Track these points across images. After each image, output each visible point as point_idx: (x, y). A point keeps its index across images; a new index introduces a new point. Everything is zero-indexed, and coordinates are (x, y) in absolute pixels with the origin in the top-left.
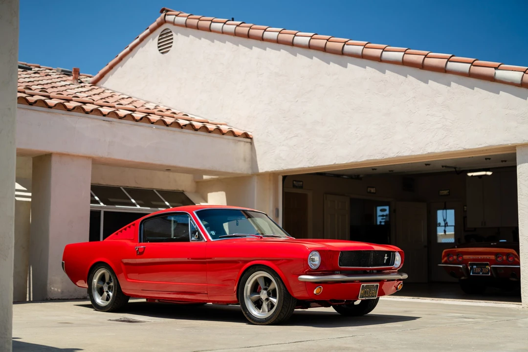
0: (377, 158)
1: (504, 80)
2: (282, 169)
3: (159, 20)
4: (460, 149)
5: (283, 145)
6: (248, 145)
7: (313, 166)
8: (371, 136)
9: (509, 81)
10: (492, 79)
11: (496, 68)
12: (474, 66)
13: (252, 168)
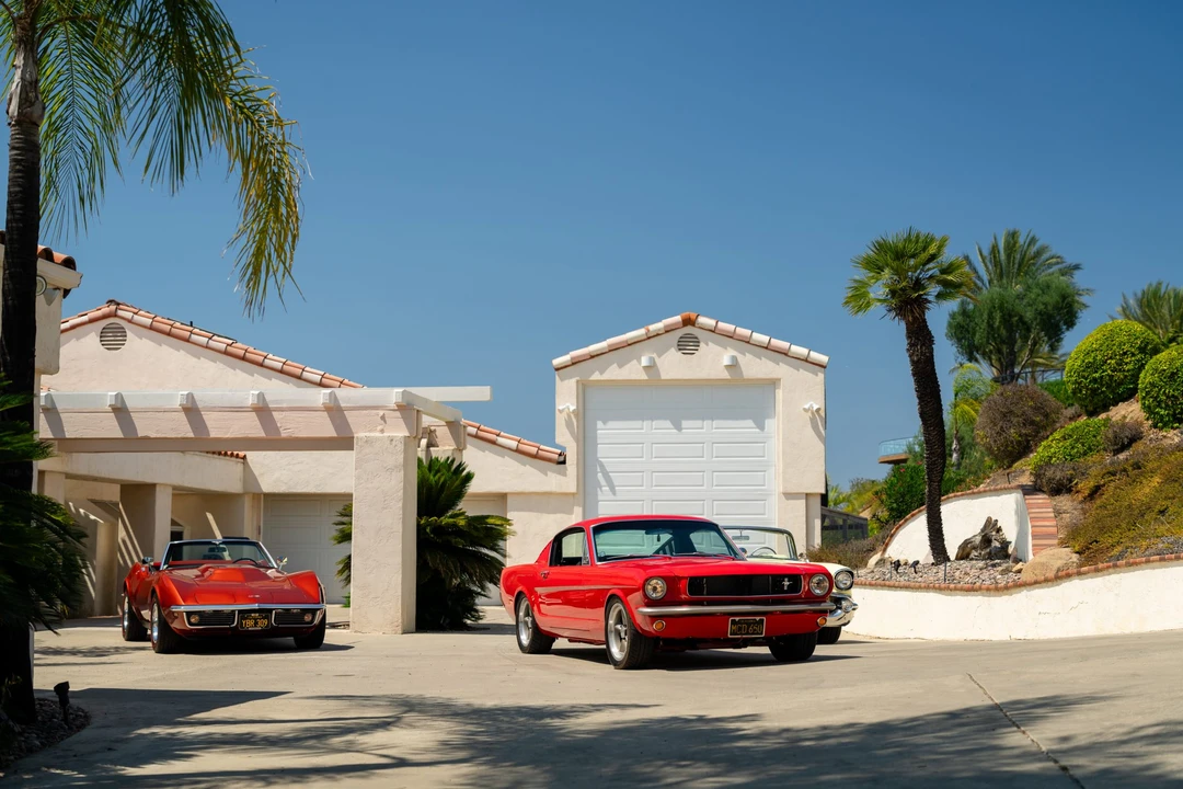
1: (503, 445)
2: (283, 492)
3: (106, 310)
5: (284, 470)
6: (240, 467)
9: (506, 446)
10: (493, 442)
11: (498, 435)
12: (480, 430)
13: (244, 487)
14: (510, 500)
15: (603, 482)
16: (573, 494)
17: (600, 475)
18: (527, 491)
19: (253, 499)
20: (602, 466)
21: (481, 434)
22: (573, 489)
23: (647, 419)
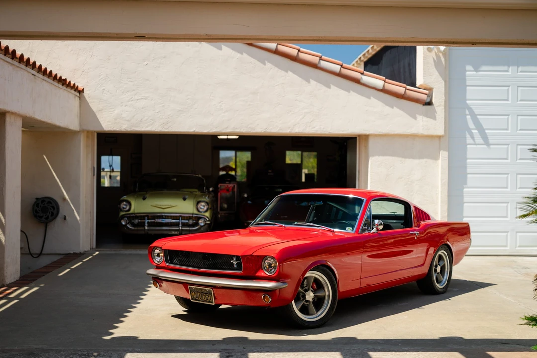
0: (244, 131)
1: (368, 84)
2: (125, 130)
4: (326, 132)
5: (126, 106)
7: (166, 131)
8: (237, 111)
9: (373, 86)
10: (357, 81)
11: (362, 74)
12: (344, 68)
13: (80, 124)
14: (371, 142)
15: (471, 125)
16: (439, 137)
17: (469, 117)
18: (392, 133)
19: (87, 137)
20: (470, 109)
21: (345, 71)
22: (440, 132)
23: (513, 64)
